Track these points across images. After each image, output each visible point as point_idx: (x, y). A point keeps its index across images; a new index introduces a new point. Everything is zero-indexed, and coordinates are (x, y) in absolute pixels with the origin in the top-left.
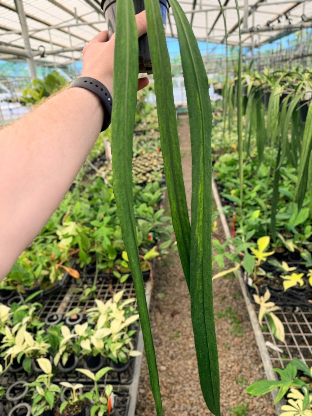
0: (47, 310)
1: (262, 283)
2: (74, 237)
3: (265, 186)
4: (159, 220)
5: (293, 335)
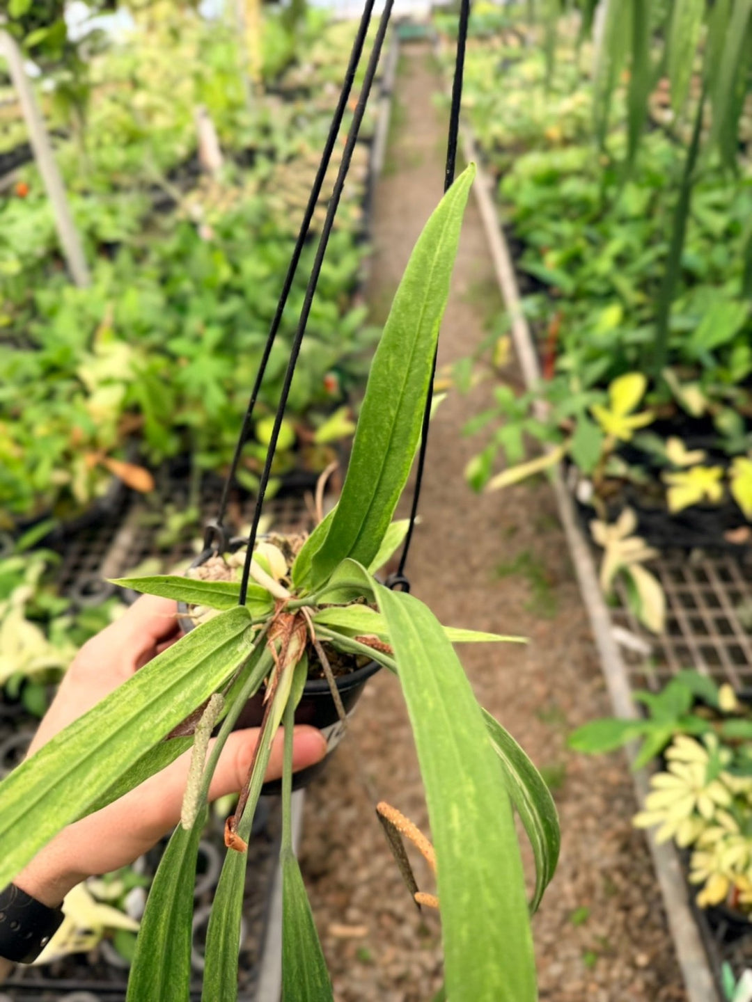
0: (77, 568)
1: (613, 494)
2: (128, 384)
3: (636, 243)
4: (353, 336)
5: (681, 614)
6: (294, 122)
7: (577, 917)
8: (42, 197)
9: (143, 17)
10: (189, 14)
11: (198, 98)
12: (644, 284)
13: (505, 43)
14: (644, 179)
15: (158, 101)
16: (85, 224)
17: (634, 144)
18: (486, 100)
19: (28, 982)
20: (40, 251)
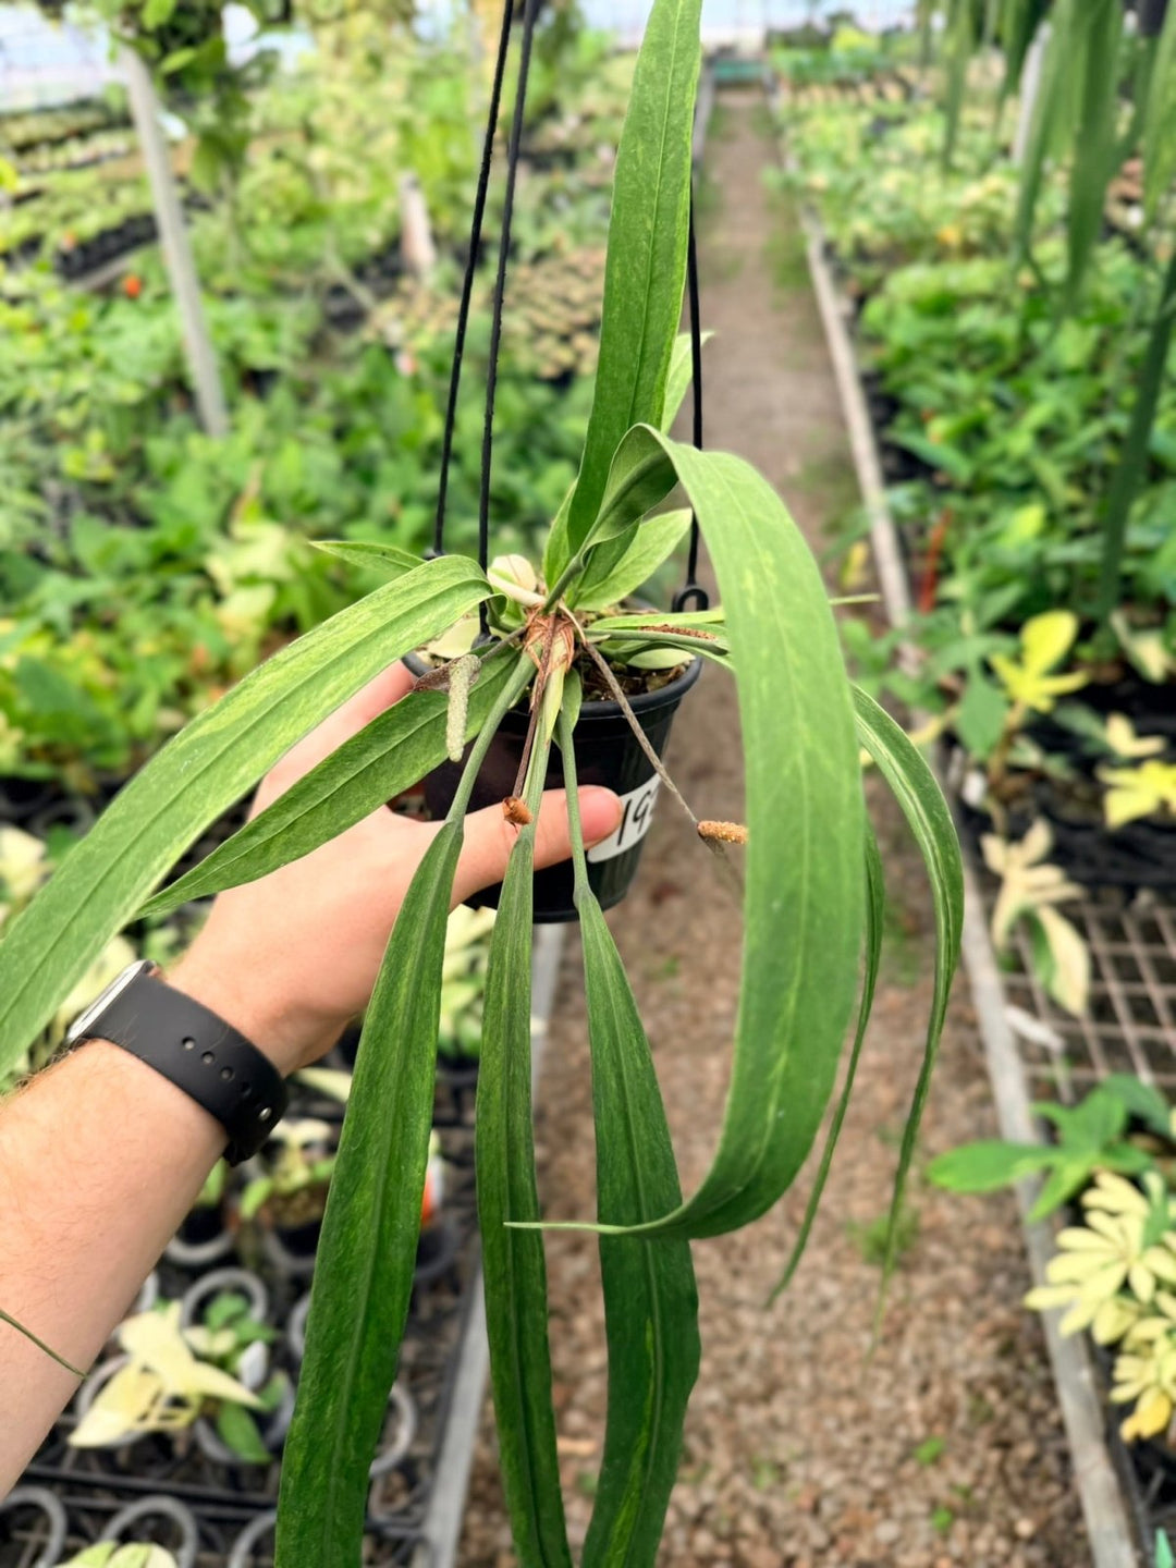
1: (1019, 794)
2: (279, 586)
3: (1072, 411)
5: (1115, 989)
6: (548, 201)
7: (925, 1452)
8: (163, 298)
9: (328, 35)
10: (397, 32)
11: (404, 160)
12: (1081, 475)
13: (880, 94)
14: (1089, 313)
15: (344, 162)
16: (224, 341)
17: (1079, 257)
18: (848, 181)
19: (79, 1475)
20: (154, 379)
